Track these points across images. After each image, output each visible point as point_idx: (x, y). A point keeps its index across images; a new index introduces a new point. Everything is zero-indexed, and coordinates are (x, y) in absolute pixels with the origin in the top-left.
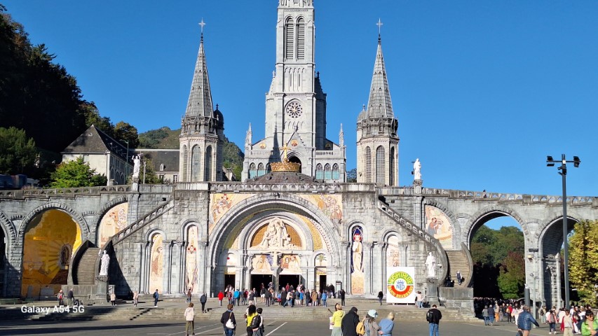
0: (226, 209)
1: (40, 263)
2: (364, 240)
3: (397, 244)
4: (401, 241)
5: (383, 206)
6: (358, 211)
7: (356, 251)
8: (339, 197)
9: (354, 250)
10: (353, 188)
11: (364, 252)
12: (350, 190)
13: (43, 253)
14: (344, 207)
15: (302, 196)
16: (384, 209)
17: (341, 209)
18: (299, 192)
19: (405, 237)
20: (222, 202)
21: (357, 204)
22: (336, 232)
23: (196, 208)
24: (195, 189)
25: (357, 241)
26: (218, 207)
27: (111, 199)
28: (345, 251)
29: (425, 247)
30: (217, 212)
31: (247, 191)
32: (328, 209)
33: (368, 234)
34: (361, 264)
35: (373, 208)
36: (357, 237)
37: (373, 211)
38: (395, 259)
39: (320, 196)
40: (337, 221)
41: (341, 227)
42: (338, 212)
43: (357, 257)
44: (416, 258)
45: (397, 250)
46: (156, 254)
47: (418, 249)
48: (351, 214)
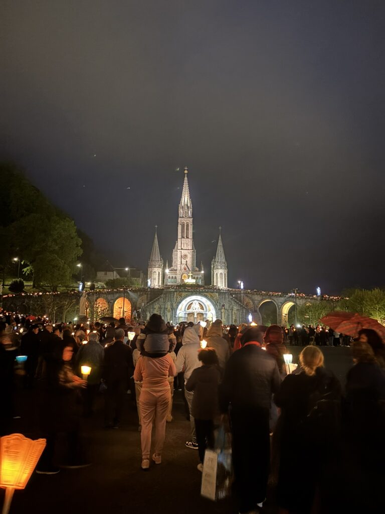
0: (180, 298)
2: (226, 309)
4: (237, 309)
6: (224, 299)
8: (217, 294)
10: (222, 291)
11: (226, 312)
14: (219, 298)
15: (205, 294)
16: (232, 298)
18: (204, 292)
19: (239, 308)
21: (223, 297)
23: (170, 297)
24: (170, 290)
26: (177, 297)
28: (219, 312)
29: (246, 311)
30: (177, 299)
31: (187, 291)
32: (214, 298)
33: (227, 306)
34: (225, 316)
36: (223, 308)
37: (229, 299)
38: (235, 315)
40: (217, 302)
41: (218, 304)
42: (217, 299)
43: (223, 314)
44: (242, 315)
45: (236, 312)
47: (243, 312)
48: (221, 300)
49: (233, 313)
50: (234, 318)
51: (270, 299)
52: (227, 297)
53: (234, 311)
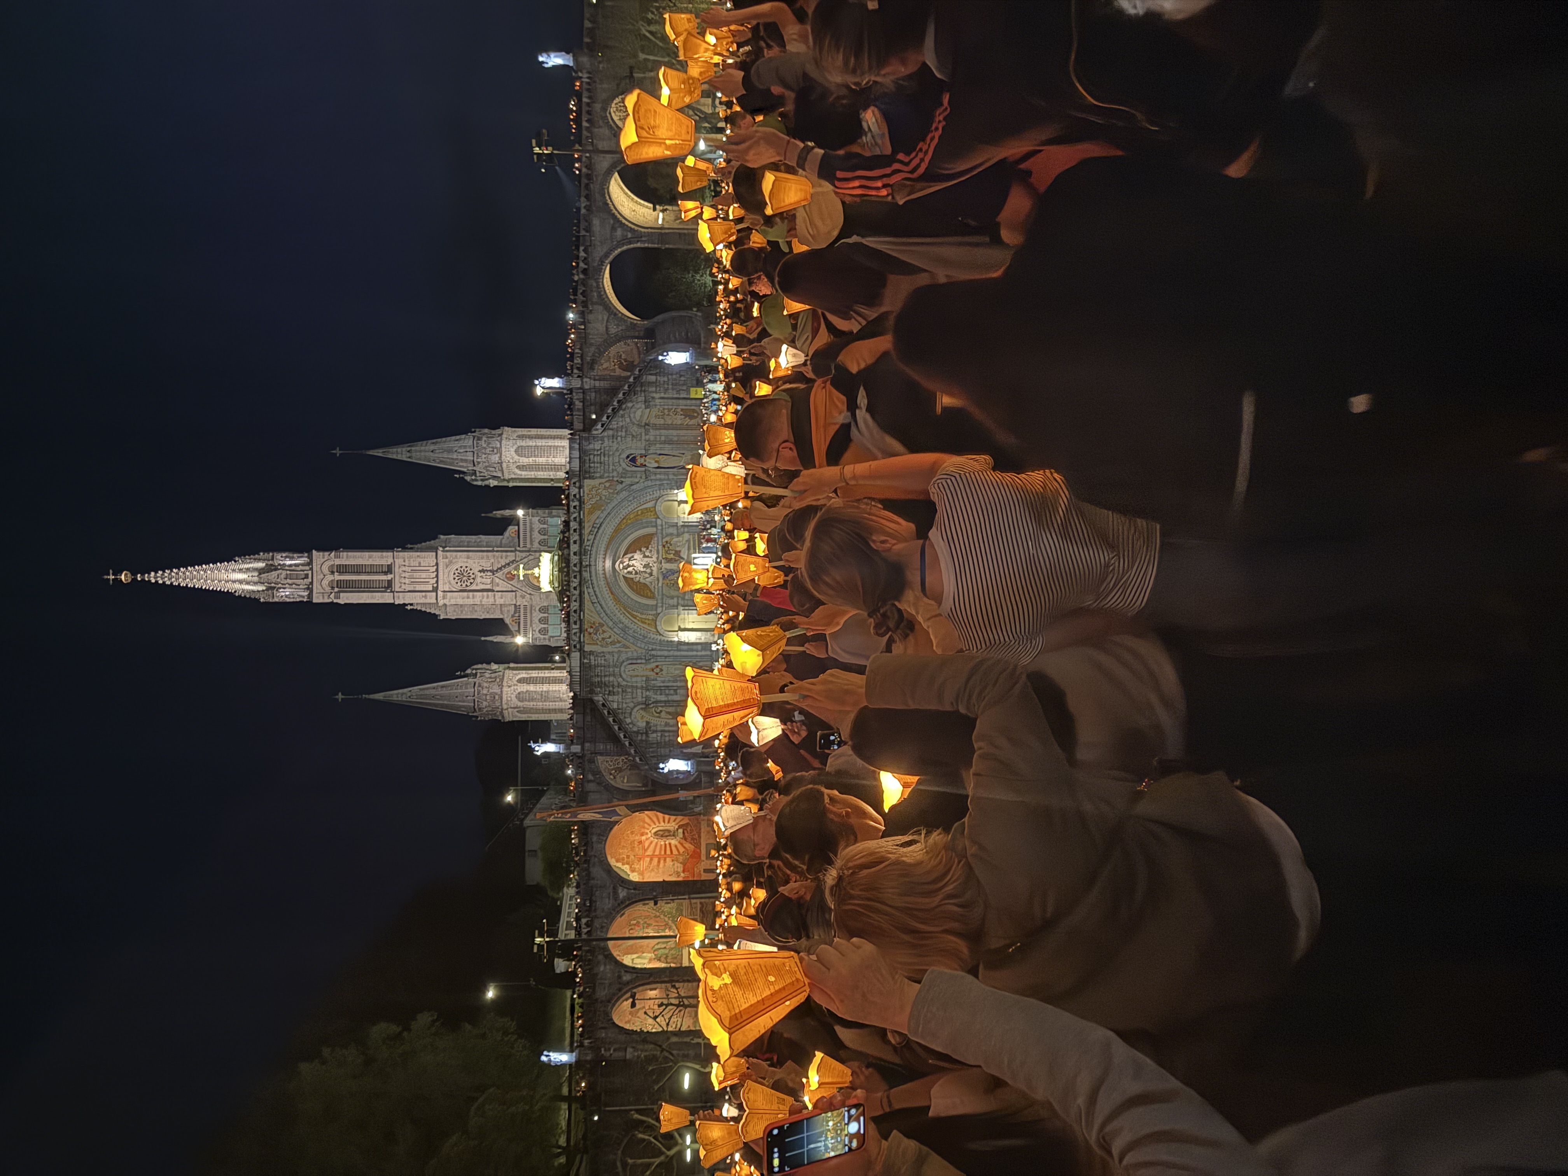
0: (605, 628)
1: (674, 865)
2: (643, 452)
3: (648, 410)
4: (643, 406)
5: (599, 426)
6: (606, 459)
7: (656, 462)
8: (589, 484)
9: (656, 465)
10: (576, 465)
11: (659, 452)
12: (578, 469)
13: (662, 862)
14: (601, 477)
15: (586, 531)
16: (603, 425)
17: (603, 480)
18: (580, 535)
19: (640, 399)
20: (596, 634)
21: (597, 459)
22: (634, 487)
23: (605, 666)
24: (578, 669)
25: (645, 461)
26: (603, 639)
27: (592, 778)
28: (658, 476)
29: (651, 374)
30: (610, 640)
31: (580, 601)
32: (604, 498)
33: (635, 447)
34: (674, 456)
35: (602, 439)
36: (640, 461)
37: (606, 439)
38: (667, 413)
39: (587, 507)
40: (619, 487)
41: (628, 481)
42: (607, 485)
43: (666, 462)
44: (666, 386)
45: (655, 411)
46: (663, 714)
47: (655, 384)
48: (611, 467)
49: (662, 422)
50: (679, 420)
51: (599, 271)
52: (597, 445)
53: (653, 421)
